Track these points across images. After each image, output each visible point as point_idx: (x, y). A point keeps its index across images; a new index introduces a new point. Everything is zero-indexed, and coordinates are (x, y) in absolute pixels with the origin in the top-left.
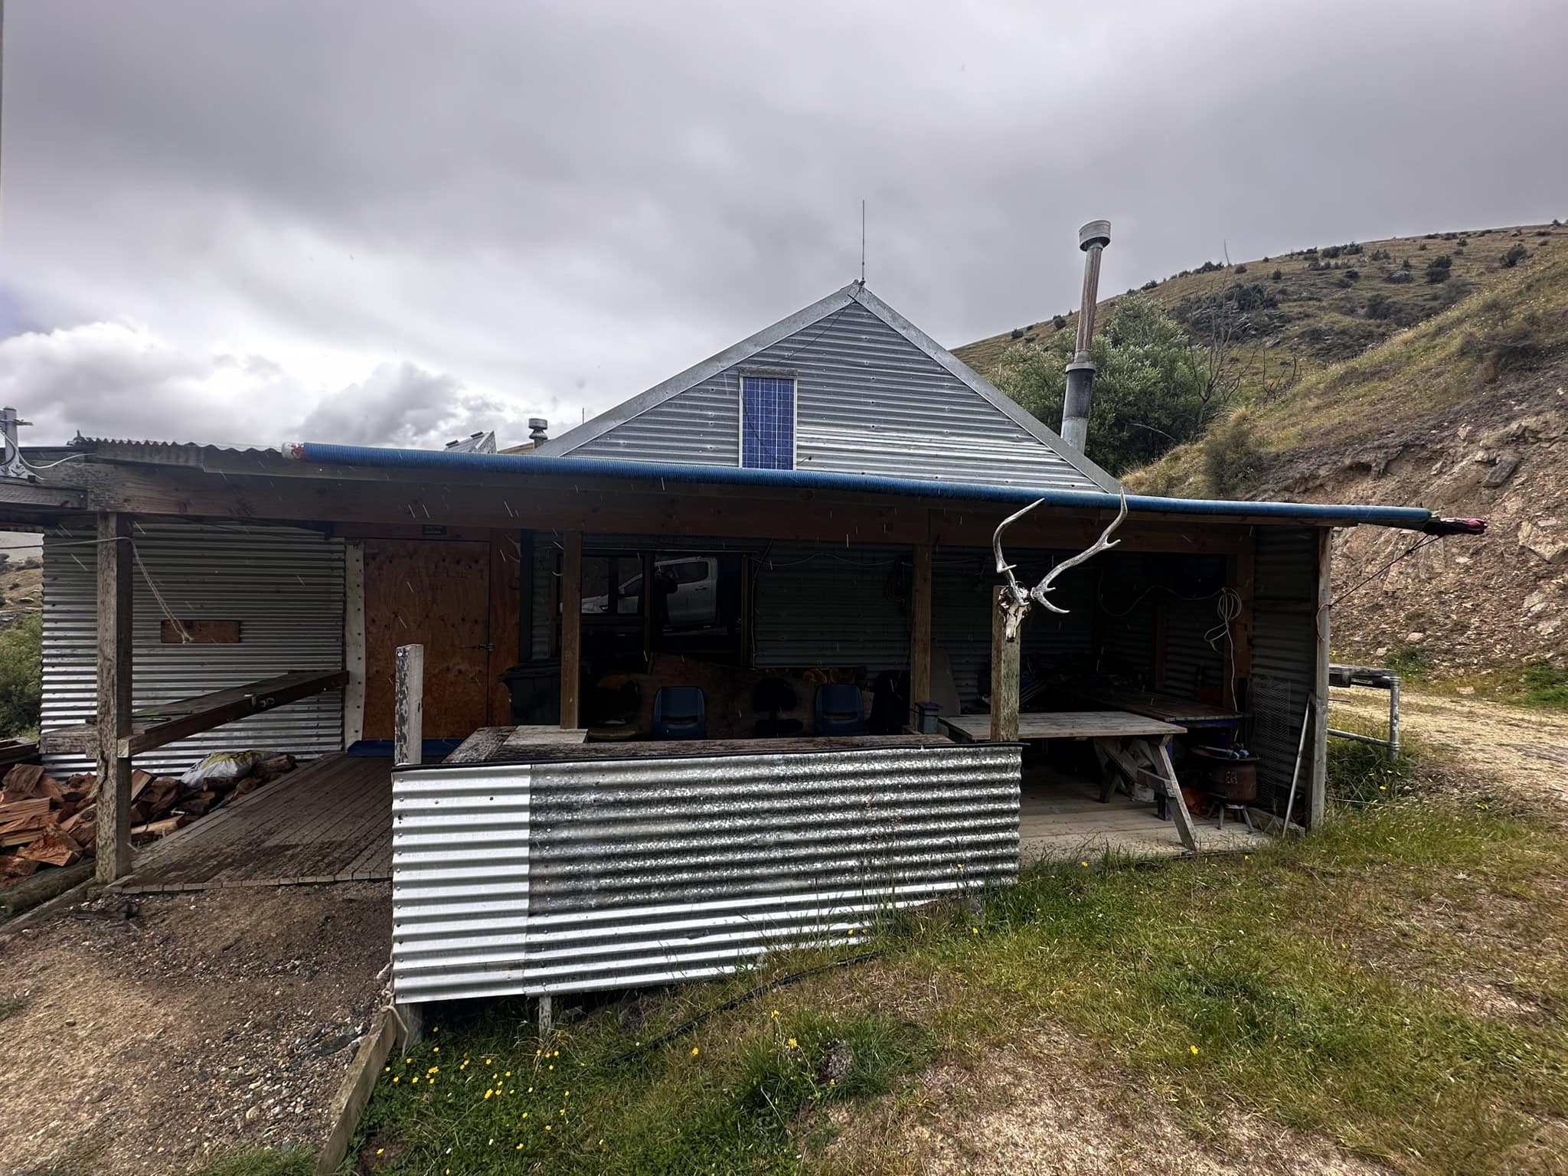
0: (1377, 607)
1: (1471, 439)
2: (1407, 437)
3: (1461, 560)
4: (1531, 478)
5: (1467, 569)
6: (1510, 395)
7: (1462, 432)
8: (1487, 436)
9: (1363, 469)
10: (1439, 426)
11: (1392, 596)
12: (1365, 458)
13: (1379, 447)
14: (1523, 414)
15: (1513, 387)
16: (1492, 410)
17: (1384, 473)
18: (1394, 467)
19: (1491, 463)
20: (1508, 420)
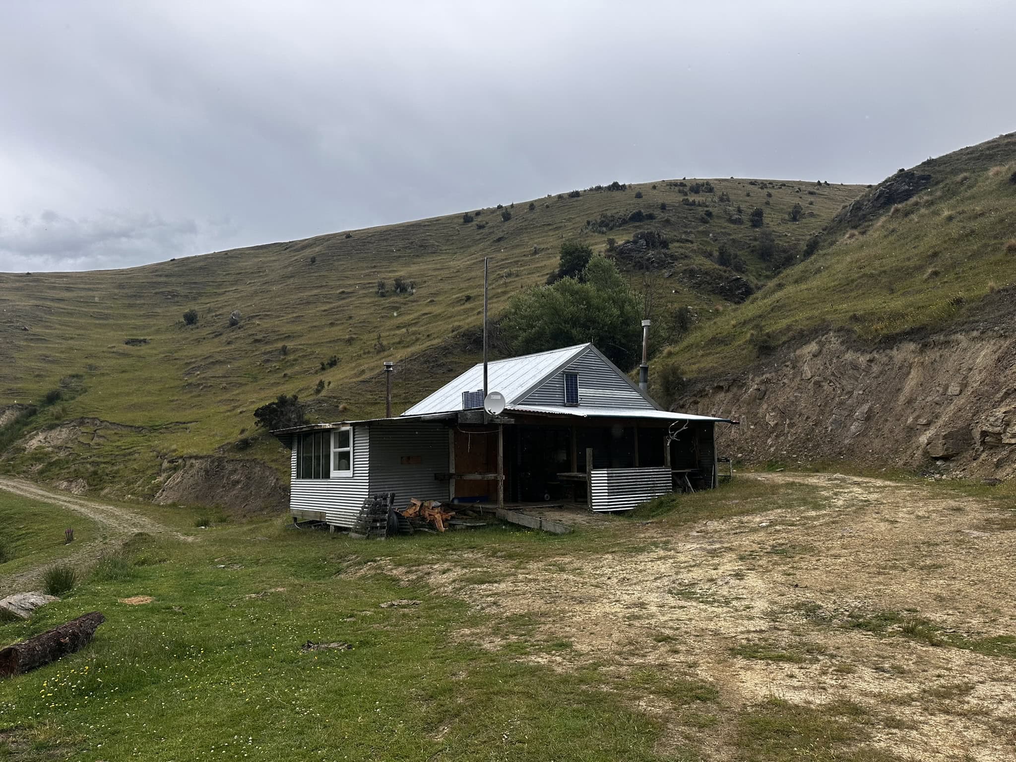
0: (729, 446)
1: (753, 380)
2: (734, 377)
3: (752, 427)
4: (769, 397)
5: (753, 430)
6: (763, 364)
7: (750, 377)
8: (757, 380)
9: (720, 388)
10: (743, 373)
11: (733, 441)
12: (721, 384)
13: (726, 380)
14: (766, 372)
15: (764, 361)
16: (758, 370)
17: (728, 391)
18: (731, 388)
19: (759, 390)
20: (763, 374)
